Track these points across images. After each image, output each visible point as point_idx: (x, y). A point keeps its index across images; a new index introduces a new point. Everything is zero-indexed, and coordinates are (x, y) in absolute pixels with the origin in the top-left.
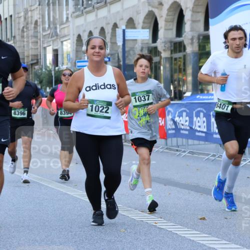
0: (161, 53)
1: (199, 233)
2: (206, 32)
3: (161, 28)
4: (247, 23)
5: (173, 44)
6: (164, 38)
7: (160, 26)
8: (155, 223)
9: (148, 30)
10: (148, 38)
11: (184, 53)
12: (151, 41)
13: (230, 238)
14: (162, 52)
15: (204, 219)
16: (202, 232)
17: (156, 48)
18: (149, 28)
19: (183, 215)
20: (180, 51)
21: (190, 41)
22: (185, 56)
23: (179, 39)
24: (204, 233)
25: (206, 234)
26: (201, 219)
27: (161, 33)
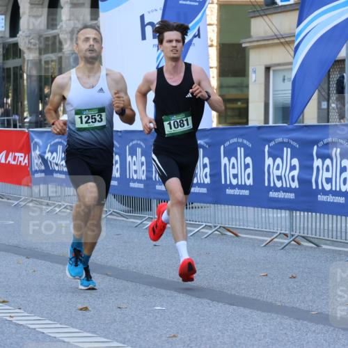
0: (24, 53)
1: (77, 330)
2: (94, 22)
3: (24, 13)
4: (156, 10)
5: (42, 39)
6: (29, 29)
7: (21, 11)
8: (11, 317)
9: (3, 17)
10: (3, 29)
11: (60, 55)
12: (7, 34)
13: (125, 338)
14: (26, 51)
15: (86, 309)
16: (83, 329)
17: (16, 45)
18: (5, 14)
19: (54, 303)
20: (53, 51)
21: (69, 35)
22: (60, 58)
23: (52, 32)
24: (86, 331)
25: (89, 332)
26: (81, 309)
27: (24, 22)
